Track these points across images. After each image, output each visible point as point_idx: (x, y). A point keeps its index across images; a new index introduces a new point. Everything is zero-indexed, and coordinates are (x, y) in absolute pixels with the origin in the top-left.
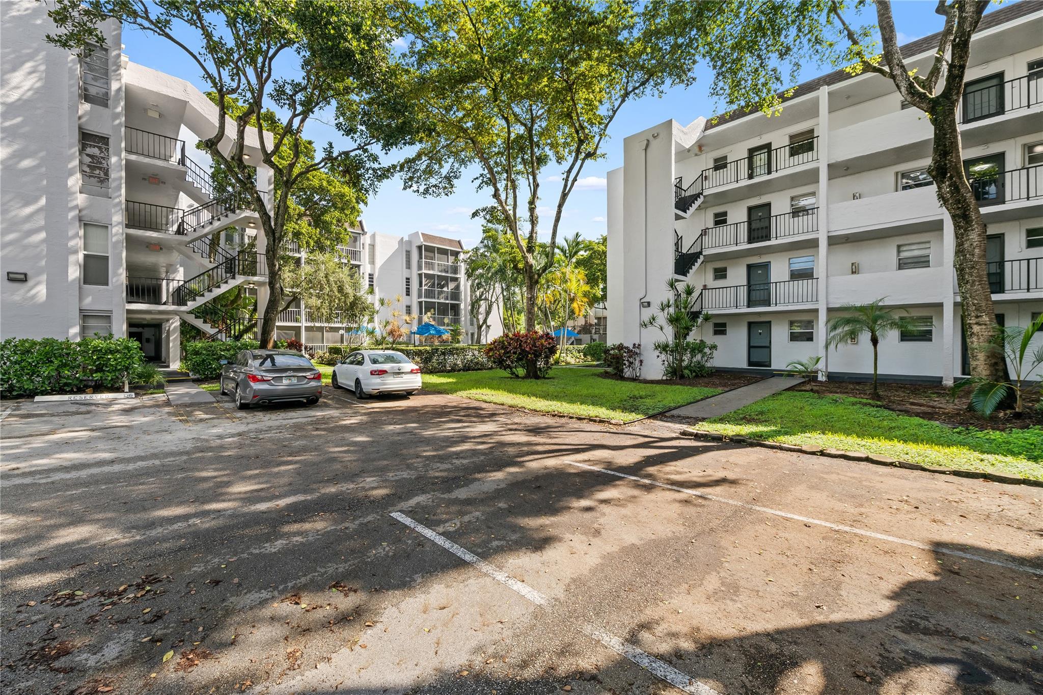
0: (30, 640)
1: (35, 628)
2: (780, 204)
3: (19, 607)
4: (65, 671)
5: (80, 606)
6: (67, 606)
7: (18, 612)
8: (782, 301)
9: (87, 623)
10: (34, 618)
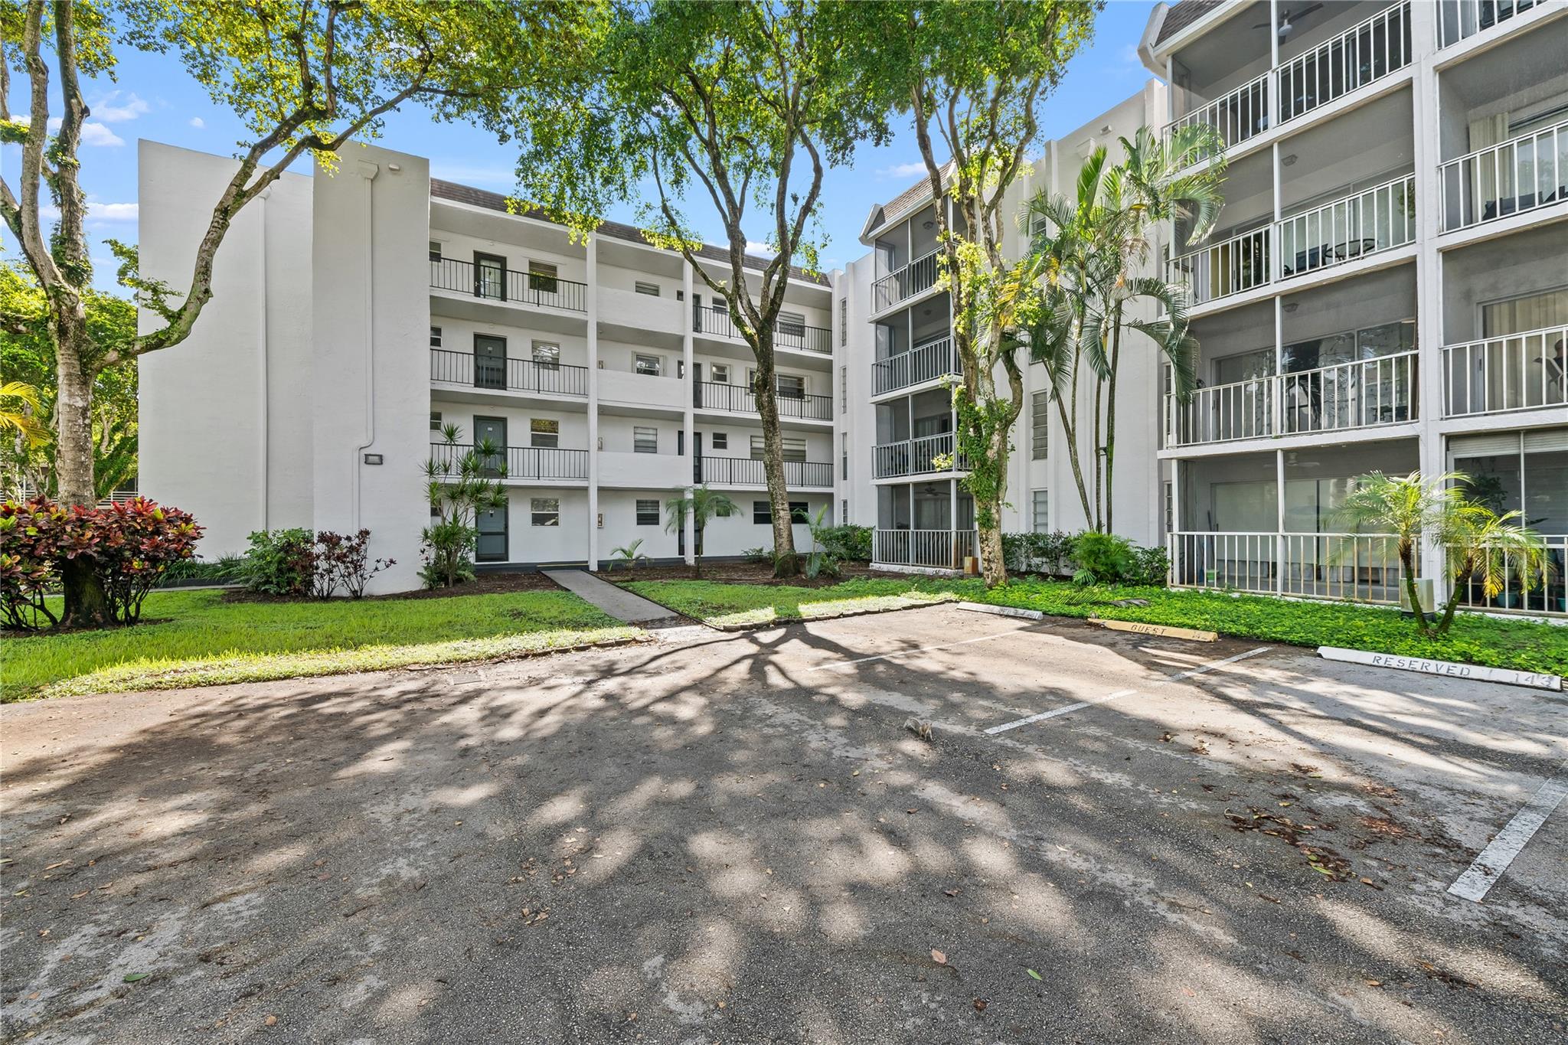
0: (1391, 846)
1: (1380, 854)
2: (519, 346)
3: (1380, 889)
4: (1382, 809)
5: (1327, 845)
6: (1337, 854)
7: (1386, 882)
8: (515, 474)
9: (1337, 828)
10: (1375, 863)
